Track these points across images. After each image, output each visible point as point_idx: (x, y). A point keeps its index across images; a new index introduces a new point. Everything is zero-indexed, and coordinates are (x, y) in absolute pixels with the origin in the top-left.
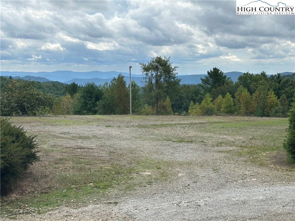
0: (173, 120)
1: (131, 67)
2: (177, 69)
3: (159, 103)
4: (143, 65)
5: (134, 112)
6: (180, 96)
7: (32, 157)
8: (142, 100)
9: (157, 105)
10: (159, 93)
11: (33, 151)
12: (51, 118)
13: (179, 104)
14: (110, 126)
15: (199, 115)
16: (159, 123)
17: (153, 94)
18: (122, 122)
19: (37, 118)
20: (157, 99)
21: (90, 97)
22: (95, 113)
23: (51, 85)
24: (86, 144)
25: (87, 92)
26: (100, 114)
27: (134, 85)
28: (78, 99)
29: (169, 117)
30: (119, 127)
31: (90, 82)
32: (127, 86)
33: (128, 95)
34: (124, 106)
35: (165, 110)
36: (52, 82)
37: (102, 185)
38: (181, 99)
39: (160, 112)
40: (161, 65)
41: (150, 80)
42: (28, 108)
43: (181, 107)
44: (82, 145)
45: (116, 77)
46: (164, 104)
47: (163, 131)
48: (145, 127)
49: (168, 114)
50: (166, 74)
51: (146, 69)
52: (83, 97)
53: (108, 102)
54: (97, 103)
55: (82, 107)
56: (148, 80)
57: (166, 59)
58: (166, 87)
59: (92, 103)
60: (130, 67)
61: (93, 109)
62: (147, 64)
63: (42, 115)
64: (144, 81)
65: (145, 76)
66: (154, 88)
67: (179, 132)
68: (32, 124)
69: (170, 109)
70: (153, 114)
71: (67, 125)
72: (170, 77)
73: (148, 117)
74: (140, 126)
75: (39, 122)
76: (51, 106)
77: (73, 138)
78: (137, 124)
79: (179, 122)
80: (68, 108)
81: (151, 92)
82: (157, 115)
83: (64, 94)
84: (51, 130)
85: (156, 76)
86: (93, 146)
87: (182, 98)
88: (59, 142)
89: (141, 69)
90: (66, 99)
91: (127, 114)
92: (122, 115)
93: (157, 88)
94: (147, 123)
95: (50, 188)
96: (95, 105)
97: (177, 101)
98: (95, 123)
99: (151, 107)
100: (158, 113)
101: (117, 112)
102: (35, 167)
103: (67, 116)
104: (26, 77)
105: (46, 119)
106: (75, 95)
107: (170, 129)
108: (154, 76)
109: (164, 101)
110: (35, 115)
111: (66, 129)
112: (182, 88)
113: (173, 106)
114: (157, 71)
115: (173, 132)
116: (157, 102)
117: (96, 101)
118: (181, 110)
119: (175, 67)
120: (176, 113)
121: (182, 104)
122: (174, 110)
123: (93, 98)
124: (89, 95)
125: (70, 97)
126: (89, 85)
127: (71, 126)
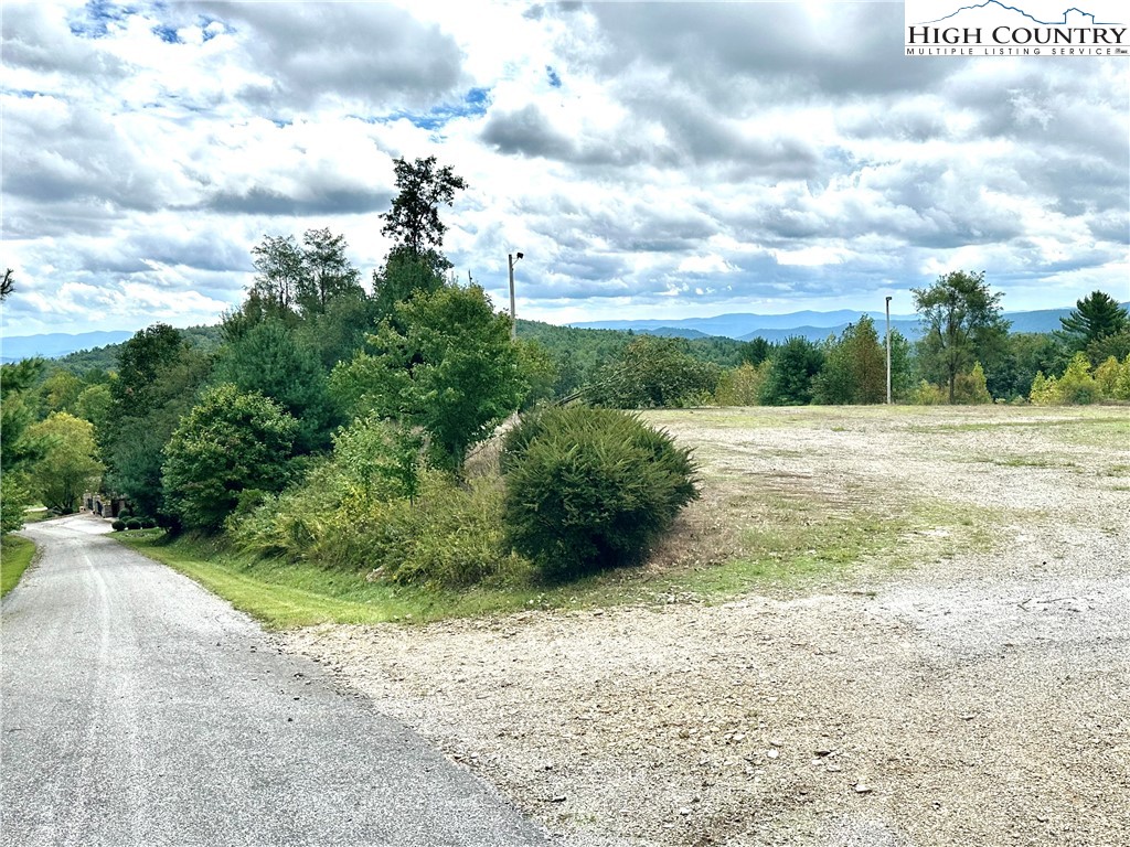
0: (991, 416)
1: (891, 298)
2: (1001, 297)
3: (957, 376)
4: (920, 293)
5: (895, 398)
6: (1008, 361)
7: (686, 492)
8: (915, 371)
9: (952, 381)
10: (958, 354)
11: (689, 479)
12: (714, 413)
13: (1005, 380)
14: (843, 430)
15: (1056, 404)
16: (957, 422)
17: (941, 357)
18: (869, 420)
19: (685, 413)
20: (952, 367)
21: (795, 367)
22: (806, 401)
23: (709, 345)
24: (792, 467)
25: (789, 357)
26: (818, 403)
27: (896, 340)
28: (769, 372)
29: (981, 407)
30: (864, 431)
31: (797, 336)
32: (880, 341)
33: (881, 362)
34: (873, 386)
35: (971, 393)
36: (711, 339)
37: (836, 554)
38: (1010, 368)
39: (957, 398)
40: (961, 291)
41: (936, 326)
42: (667, 392)
43: (1010, 386)
44: (785, 469)
45: (855, 321)
46: (969, 378)
47: (970, 440)
48: (926, 430)
49: (978, 401)
50: (974, 311)
51: (927, 302)
52: (781, 367)
53: (835, 377)
54: (812, 380)
55: (779, 388)
56: (930, 326)
57: (974, 278)
58: (975, 341)
59: (799, 380)
60: (888, 299)
61: (803, 392)
62: (928, 290)
63: (694, 406)
64: (921, 327)
65: (923, 317)
66: (945, 344)
67: (1010, 442)
68: (677, 425)
69: (982, 391)
70: (941, 403)
71: (747, 426)
72: (983, 318)
73: (931, 409)
74: (912, 429)
75: (691, 420)
76: (711, 387)
77: (764, 455)
78: (905, 425)
79: (1008, 421)
80: (747, 393)
81: (936, 351)
82: (953, 403)
83: (739, 362)
84: (717, 436)
85: (950, 315)
86: (810, 470)
87: (1011, 365)
88: (736, 462)
89: (912, 300)
90: (744, 373)
91: (879, 403)
92: (868, 406)
93: (951, 343)
94: (926, 422)
95: (725, 555)
96: (805, 384)
97: (1001, 372)
98: (807, 423)
99: (935, 386)
100: (954, 400)
101: (855, 398)
102: (692, 512)
103: (747, 408)
104: (660, 330)
105: (703, 415)
106: (762, 364)
107: (987, 435)
108: (944, 315)
109: (968, 373)
110: (680, 406)
111: (748, 436)
112: (1013, 340)
113: (990, 384)
114: (953, 304)
115: (996, 444)
116: (953, 375)
117: (809, 375)
118: (1011, 393)
119: (997, 295)
120: (998, 400)
121: (1014, 378)
122: (991, 392)
123: (801, 369)
124: (793, 363)
125: (752, 368)
126: (793, 342)
127: (757, 430)
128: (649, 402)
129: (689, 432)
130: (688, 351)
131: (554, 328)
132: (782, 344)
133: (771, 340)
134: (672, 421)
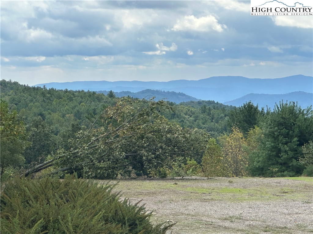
12: (200, 184)
19: (169, 185)
21: (287, 135)
22: (299, 171)
23: (197, 110)
25: (280, 124)
26: (310, 175)
28: (259, 140)
31: (288, 102)
36: (200, 103)
42: (150, 161)
52: (271, 135)
54: (304, 150)
55: (269, 158)
59: (291, 150)
61: (294, 163)
63: (179, 176)
68: (160, 197)
75: (174, 192)
76: (198, 156)
80: (236, 162)
83: (227, 129)
84: (202, 210)
96: (297, 153)
103: (236, 179)
104: (143, 92)
106: (251, 132)
110: (163, 177)
111: (234, 210)
117: (301, 144)
123: (292, 137)
124: (284, 131)
125: (241, 135)
126: (284, 109)
127: (244, 204)
128: (130, 172)
129: (172, 206)
130: (174, 116)
131: (26, 89)
132: (272, 111)
133: (262, 105)
134: (154, 193)
